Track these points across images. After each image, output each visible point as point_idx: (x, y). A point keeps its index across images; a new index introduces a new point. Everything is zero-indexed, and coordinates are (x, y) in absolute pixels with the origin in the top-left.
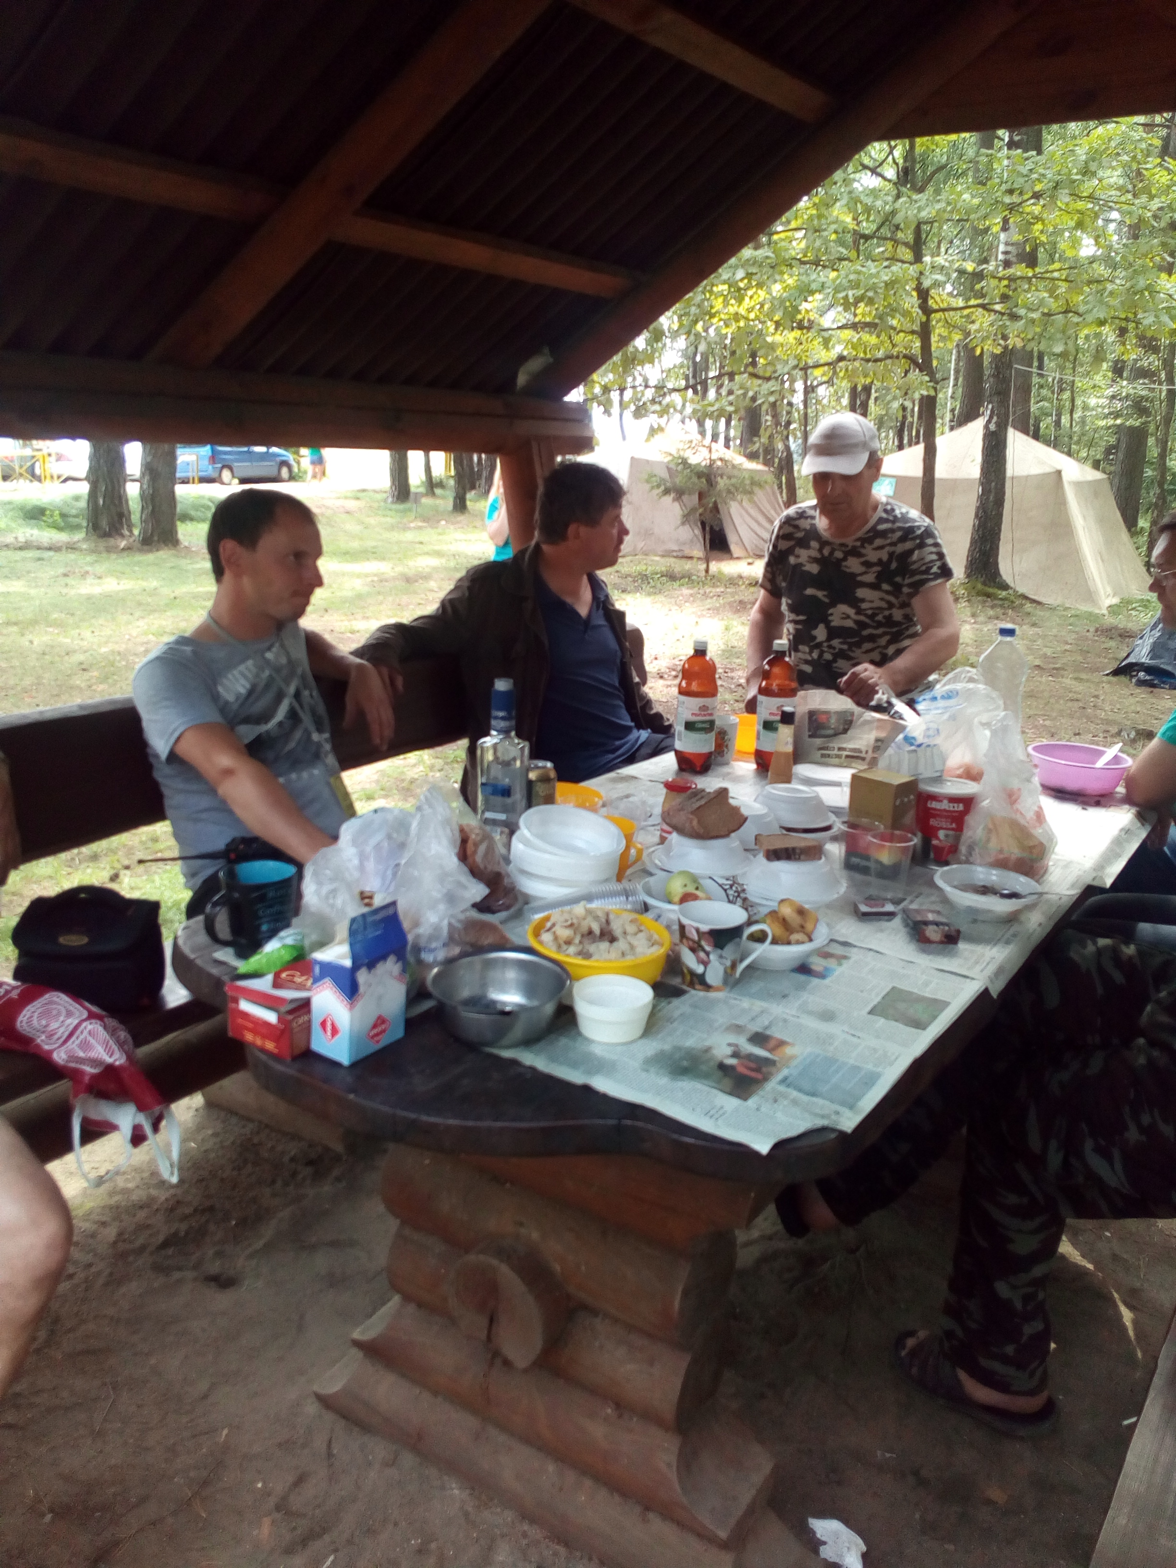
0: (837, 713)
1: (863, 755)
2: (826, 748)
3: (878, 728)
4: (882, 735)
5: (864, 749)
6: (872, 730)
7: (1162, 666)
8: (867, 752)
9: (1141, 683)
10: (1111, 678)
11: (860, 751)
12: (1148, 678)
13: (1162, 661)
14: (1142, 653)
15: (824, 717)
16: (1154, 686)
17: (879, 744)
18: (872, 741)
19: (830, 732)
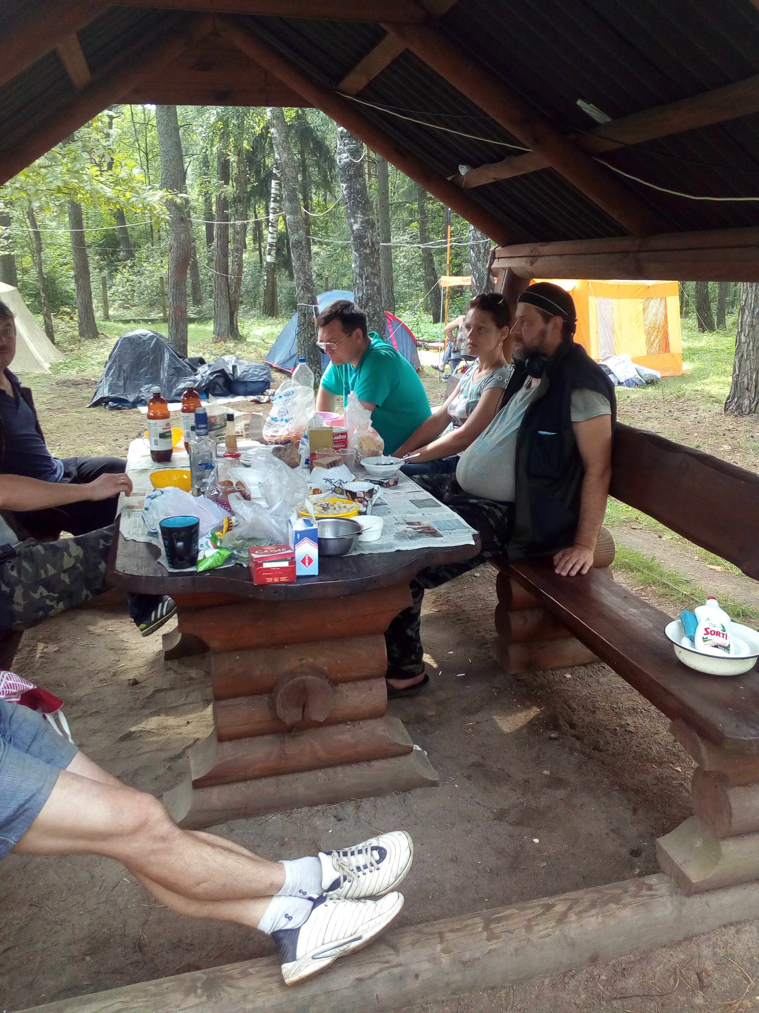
0: (219, 416)
1: (240, 434)
2: (221, 435)
3: (244, 419)
4: (247, 422)
5: (240, 431)
6: (242, 420)
7: (120, 397)
8: (242, 432)
9: (112, 408)
10: (92, 409)
11: (238, 433)
12: (115, 405)
13: (118, 394)
14: (105, 392)
15: (213, 419)
16: (120, 409)
17: (247, 426)
18: (243, 426)
19: (218, 426)
